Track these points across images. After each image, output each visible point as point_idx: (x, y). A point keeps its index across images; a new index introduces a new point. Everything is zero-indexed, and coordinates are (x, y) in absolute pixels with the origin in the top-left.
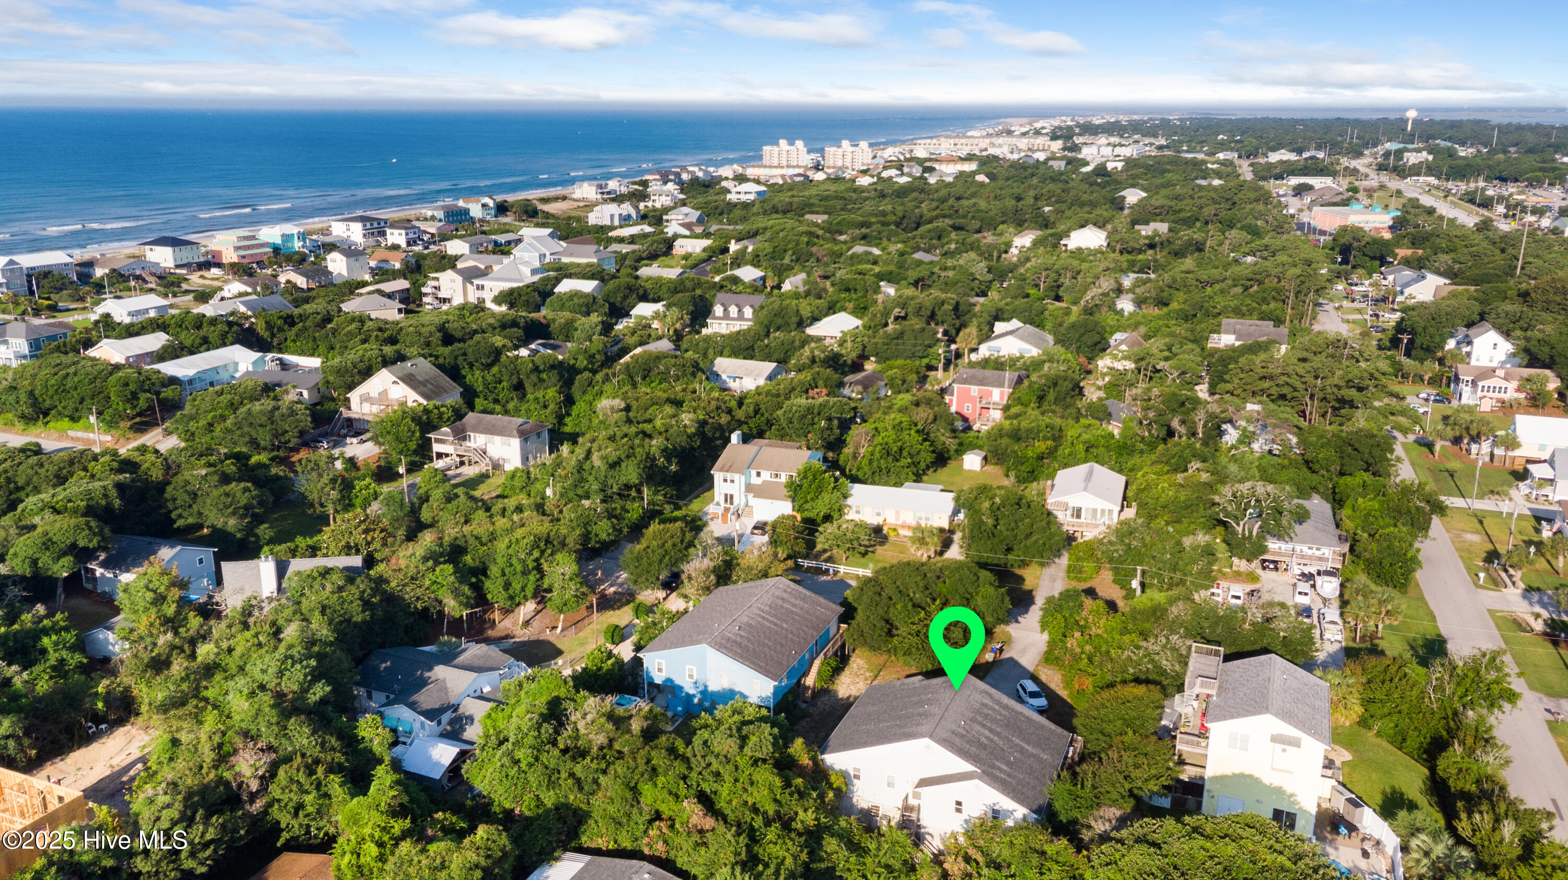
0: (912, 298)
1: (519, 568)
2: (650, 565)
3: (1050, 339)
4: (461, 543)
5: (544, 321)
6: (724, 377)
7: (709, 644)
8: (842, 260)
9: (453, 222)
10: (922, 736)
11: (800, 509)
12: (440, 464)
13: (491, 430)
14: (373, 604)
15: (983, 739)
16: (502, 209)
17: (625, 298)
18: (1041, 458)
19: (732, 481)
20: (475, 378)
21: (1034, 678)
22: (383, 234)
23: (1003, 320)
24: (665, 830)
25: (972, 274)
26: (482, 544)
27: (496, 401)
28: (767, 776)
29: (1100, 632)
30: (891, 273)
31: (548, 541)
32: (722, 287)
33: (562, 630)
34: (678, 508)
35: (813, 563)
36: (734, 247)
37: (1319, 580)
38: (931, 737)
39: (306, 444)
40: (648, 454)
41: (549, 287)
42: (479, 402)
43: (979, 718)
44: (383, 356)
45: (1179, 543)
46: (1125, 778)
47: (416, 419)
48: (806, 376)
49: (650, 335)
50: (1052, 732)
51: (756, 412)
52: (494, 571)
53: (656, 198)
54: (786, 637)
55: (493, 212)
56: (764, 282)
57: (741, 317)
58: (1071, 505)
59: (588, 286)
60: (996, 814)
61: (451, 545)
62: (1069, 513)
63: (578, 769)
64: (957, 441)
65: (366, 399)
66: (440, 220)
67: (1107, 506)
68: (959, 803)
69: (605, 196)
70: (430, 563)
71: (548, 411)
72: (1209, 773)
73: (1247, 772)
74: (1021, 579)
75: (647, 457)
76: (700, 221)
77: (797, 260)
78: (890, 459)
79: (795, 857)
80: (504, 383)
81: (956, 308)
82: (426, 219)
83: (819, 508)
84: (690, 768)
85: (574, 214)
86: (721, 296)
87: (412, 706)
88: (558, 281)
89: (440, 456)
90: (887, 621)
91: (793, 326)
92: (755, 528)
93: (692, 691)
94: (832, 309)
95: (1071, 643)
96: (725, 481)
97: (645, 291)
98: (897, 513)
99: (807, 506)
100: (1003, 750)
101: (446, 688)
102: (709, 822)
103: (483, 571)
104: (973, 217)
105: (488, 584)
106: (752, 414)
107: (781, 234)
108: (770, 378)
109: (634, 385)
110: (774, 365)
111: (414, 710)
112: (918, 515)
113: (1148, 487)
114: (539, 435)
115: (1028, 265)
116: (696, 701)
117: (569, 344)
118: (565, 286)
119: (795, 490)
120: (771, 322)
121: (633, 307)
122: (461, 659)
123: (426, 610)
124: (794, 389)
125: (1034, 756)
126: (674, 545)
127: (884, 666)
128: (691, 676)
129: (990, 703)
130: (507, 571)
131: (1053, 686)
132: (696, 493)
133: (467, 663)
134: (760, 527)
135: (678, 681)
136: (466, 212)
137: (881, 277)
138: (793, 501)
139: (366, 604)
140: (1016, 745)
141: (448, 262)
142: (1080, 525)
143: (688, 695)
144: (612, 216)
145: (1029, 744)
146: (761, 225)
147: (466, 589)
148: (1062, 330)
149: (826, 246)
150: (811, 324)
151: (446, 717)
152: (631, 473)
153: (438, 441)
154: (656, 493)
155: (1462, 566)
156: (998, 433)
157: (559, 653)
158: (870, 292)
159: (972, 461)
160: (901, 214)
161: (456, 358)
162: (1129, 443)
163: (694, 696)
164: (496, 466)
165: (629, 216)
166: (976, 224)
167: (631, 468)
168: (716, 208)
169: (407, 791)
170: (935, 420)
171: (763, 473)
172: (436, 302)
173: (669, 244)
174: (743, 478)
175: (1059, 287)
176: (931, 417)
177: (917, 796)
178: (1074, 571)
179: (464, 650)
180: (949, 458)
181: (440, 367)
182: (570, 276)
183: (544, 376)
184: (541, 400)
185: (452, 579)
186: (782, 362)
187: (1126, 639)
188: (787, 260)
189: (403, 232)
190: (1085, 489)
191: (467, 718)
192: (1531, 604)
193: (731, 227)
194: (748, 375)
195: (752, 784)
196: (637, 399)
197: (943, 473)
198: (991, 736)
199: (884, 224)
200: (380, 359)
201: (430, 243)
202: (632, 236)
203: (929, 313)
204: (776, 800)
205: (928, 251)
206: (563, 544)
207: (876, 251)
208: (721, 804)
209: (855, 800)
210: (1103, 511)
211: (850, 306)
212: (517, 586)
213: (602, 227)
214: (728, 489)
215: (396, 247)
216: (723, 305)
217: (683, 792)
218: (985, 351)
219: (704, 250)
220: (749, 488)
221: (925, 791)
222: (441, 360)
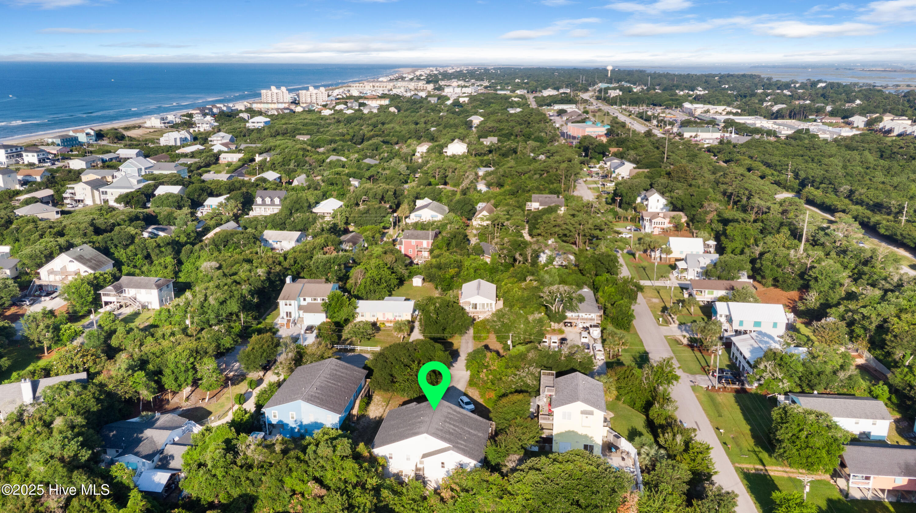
0: (371, 189)
1: (183, 369)
2: (255, 358)
3: (446, 208)
4: (145, 358)
5: (154, 214)
6: (270, 241)
7: (302, 399)
8: (324, 164)
9: (68, 145)
10: (422, 433)
11: (331, 317)
12: (108, 308)
13: (138, 286)
14: (101, 399)
15: (451, 430)
16: (100, 135)
17: (200, 195)
18: (452, 277)
19: (290, 305)
20: (121, 254)
21: (466, 395)
22: (20, 156)
23: (420, 199)
24: (300, 499)
25: (399, 171)
26: (158, 357)
27: (135, 266)
28: (350, 464)
29: (495, 368)
30: (355, 173)
31: (197, 352)
32: (257, 185)
33: (209, 399)
34: (259, 323)
35: (343, 347)
36: (258, 158)
37: (591, 330)
38: (427, 433)
39: (14, 304)
40: (241, 294)
41: (150, 191)
42: (125, 269)
43: (448, 420)
44: (59, 245)
45: (527, 319)
46: (519, 440)
47: (90, 283)
48: (320, 240)
49: (222, 219)
50: (481, 422)
51: (295, 262)
52: (167, 371)
53: (200, 125)
54: (341, 391)
55: (94, 138)
56: (281, 180)
57: (273, 204)
58: (472, 302)
59: (176, 189)
60: (461, 466)
61: (139, 359)
62: (471, 307)
63: (251, 475)
64: (409, 271)
65: (51, 272)
66: (58, 145)
67: (489, 301)
68: (443, 463)
69: (166, 125)
70: (130, 372)
71: (168, 270)
72: (555, 432)
73: (571, 430)
74: (451, 344)
75: (241, 296)
76: (232, 140)
77: (298, 165)
78: (375, 284)
79: (371, 502)
80: (139, 256)
81: (395, 193)
82: (48, 145)
83: (341, 316)
84: (309, 466)
85: (148, 137)
86: (259, 192)
87: (137, 454)
88: (156, 187)
89: (107, 303)
90: (391, 375)
91: (305, 209)
92: (306, 330)
93: (294, 426)
94: (325, 196)
95: (482, 375)
96: (286, 305)
97: (211, 190)
98: (384, 314)
99: (335, 315)
100: (461, 434)
101: (154, 441)
102: (323, 492)
103: (159, 372)
104: (393, 136)
105: (164, 379)
106: (293, 263)
107: (286, 150)
108: (298, 241)
109: (219, 251)
110: (299, 233)
111: (138, 456)
112: (395, 314)
113: (508, 291)
114: (168, 286)
115: (428, 165)
116: (296, 430)
117: (173, 228)
118: (161, 191)
119: (328, 308)
120: (292, 207)
121: (205, 200)
122: (158, 423)
123: (130, 398)
124: (315, 248)
125: (475, 435)
126: (268, 346)
127: (391, 398)
128: (293, 418)
129: (451, 412)
130: (175, 371)
131: (475, 398)
132: (268, 312)
133: (162, 425)
134: (310, 329)
135: (285, 421)
136: (76, 139)
137: (349, 175)
138: (326, 313)
139: (98, 400)
140: (467, 431)
141: (76, 176)
142: (477, 313)
143: (291, 428)
144: (175, 139)
145: (472, 429)
146: (272, 144)
147: (153, 384)
148: (453, 203)
149: (314, 157)
150: (315, 206)
151: (156, 458)
152: (233, 306)
153: (105, 295)
154: (247, 315)
155: (652, 315)
156: (429, 266)
157: (210, 413)
158: (345, 186)
159: (417, 281)
160: (352, 134)
161: (106, 242)
162: (495, 266)
163: (295, 428)
164: (144, 307)
165: (186, 138)
166: (395, 139)
167: (233, 304)
168: (241, 132)
169: (149, 501)
170: (396, 261)
171: (307, 299)
172: (74, 203)
173: (216, 157)
174: (296, 302)
175: (446, 177)
176: (394, 259)
177: (421, 463)
178: (477, 338)
179: (158, 419)
180: (405, 280)
181: (98, 249)
182: (162, 184)
183: (163, 249)
184: (163, 264)
185: (145, 379)
186: (304, 230)
187: (509, 371)
188: (292, 166)
189: (35, 154)
190: (478, 294)
191: (170, 456)
192: (682, 331)
193: (254, 145)
194: (285, 239)
195: (343, 469)
196: (225, 261)
197: (403, 289)
198: (454, 428)
199: (344, 141)
200: (57, 247)
201: (55, 160)
202: (192, 153)
203: (381, 197)
204: (357, 476)
205: (371, 157)
206: (206, 353)
207: (343, 159)
208: (327, 482)
209: (390, 470)
210: (487, 304)
211: (335, 193)
212: (182, 379)
213: (170, 147)
214: (288, 309)
215: (31, 165)
216: (261, 197)
217: (306, 478)
218: (413, 218)
219: (240, 160)
220: (300, 308)
221: (426, 460)
222: (97, 245)
